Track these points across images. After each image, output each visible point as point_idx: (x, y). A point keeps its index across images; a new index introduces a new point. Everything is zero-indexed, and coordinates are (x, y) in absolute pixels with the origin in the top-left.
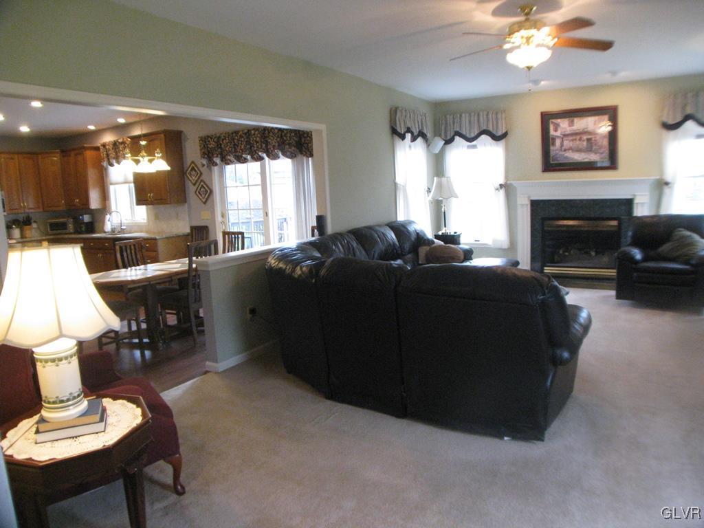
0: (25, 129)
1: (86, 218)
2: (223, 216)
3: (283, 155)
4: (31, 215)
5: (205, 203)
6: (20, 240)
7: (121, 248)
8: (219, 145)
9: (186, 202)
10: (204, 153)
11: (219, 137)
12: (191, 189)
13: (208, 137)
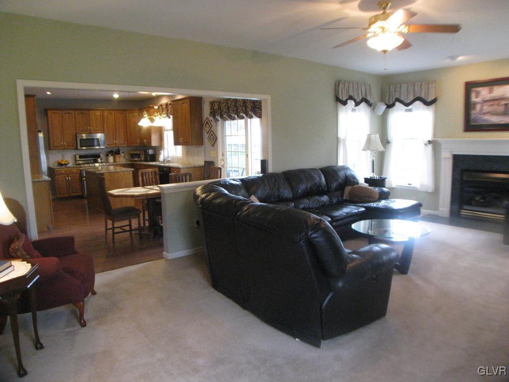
0: (116, 96)
1: (151, 152)
2: (223, 155)
3: (255, 115)
4: (120, 148)
5: (213, 146)
6: (113, 163)
7: (142, 173)
8: (220, 108)
9: (203, 144)
10: (211, 113)
11: (220, 102)
12: (206, 136)
13: (214, 101)
